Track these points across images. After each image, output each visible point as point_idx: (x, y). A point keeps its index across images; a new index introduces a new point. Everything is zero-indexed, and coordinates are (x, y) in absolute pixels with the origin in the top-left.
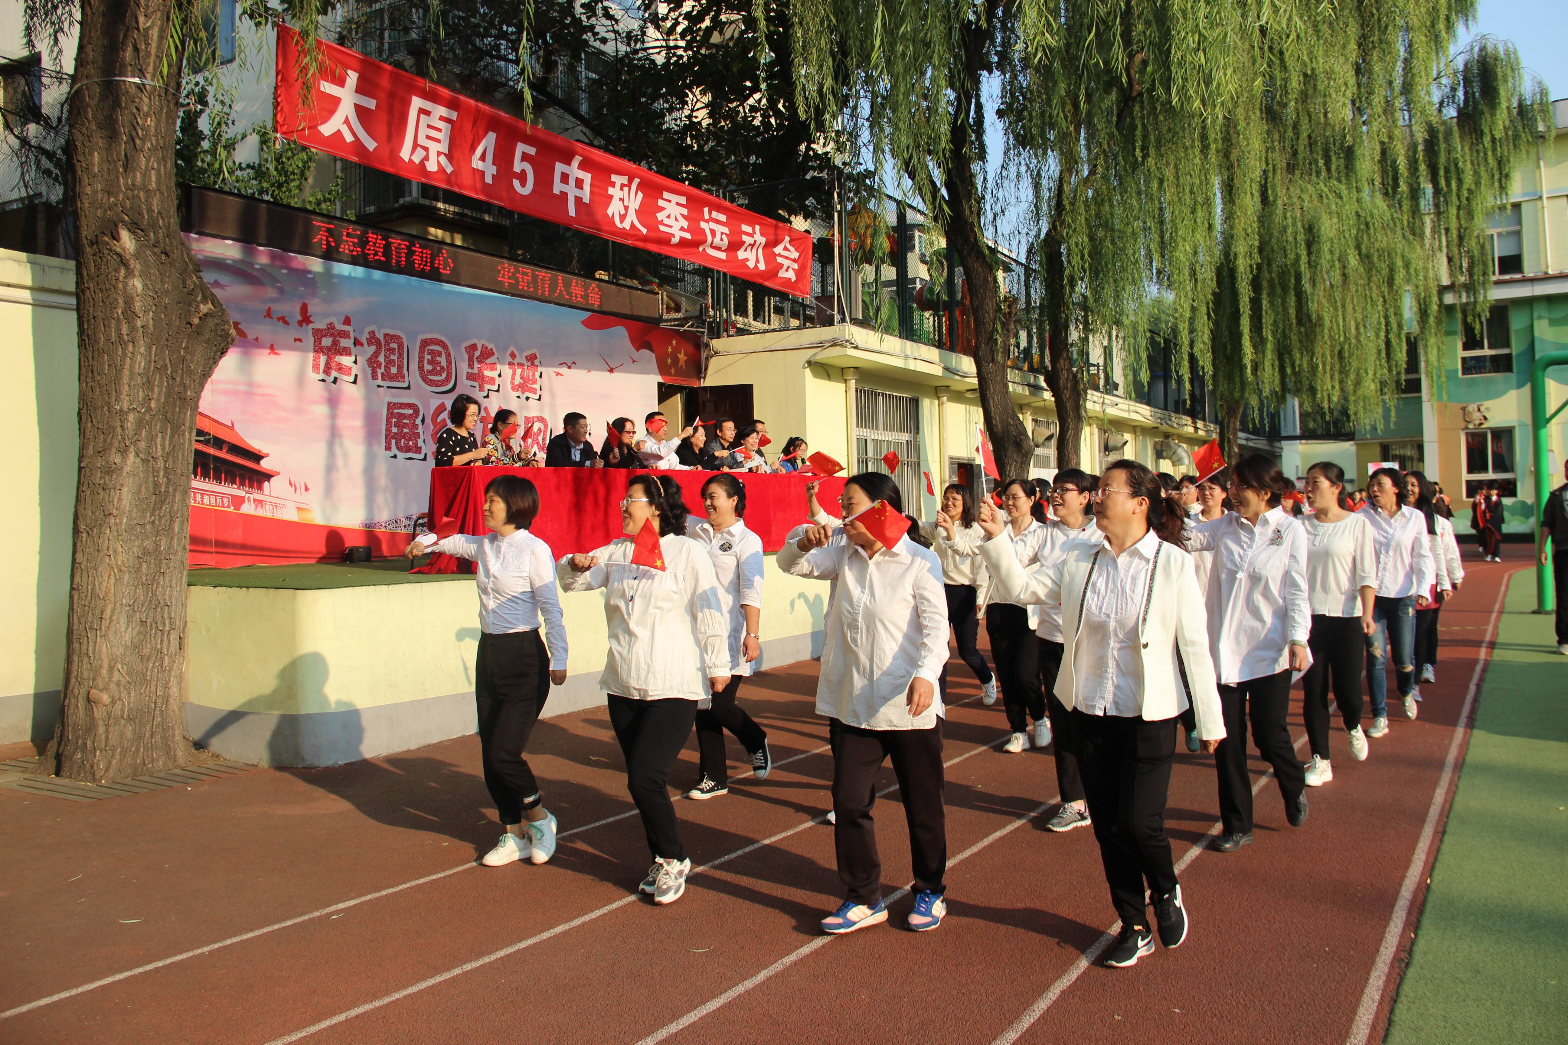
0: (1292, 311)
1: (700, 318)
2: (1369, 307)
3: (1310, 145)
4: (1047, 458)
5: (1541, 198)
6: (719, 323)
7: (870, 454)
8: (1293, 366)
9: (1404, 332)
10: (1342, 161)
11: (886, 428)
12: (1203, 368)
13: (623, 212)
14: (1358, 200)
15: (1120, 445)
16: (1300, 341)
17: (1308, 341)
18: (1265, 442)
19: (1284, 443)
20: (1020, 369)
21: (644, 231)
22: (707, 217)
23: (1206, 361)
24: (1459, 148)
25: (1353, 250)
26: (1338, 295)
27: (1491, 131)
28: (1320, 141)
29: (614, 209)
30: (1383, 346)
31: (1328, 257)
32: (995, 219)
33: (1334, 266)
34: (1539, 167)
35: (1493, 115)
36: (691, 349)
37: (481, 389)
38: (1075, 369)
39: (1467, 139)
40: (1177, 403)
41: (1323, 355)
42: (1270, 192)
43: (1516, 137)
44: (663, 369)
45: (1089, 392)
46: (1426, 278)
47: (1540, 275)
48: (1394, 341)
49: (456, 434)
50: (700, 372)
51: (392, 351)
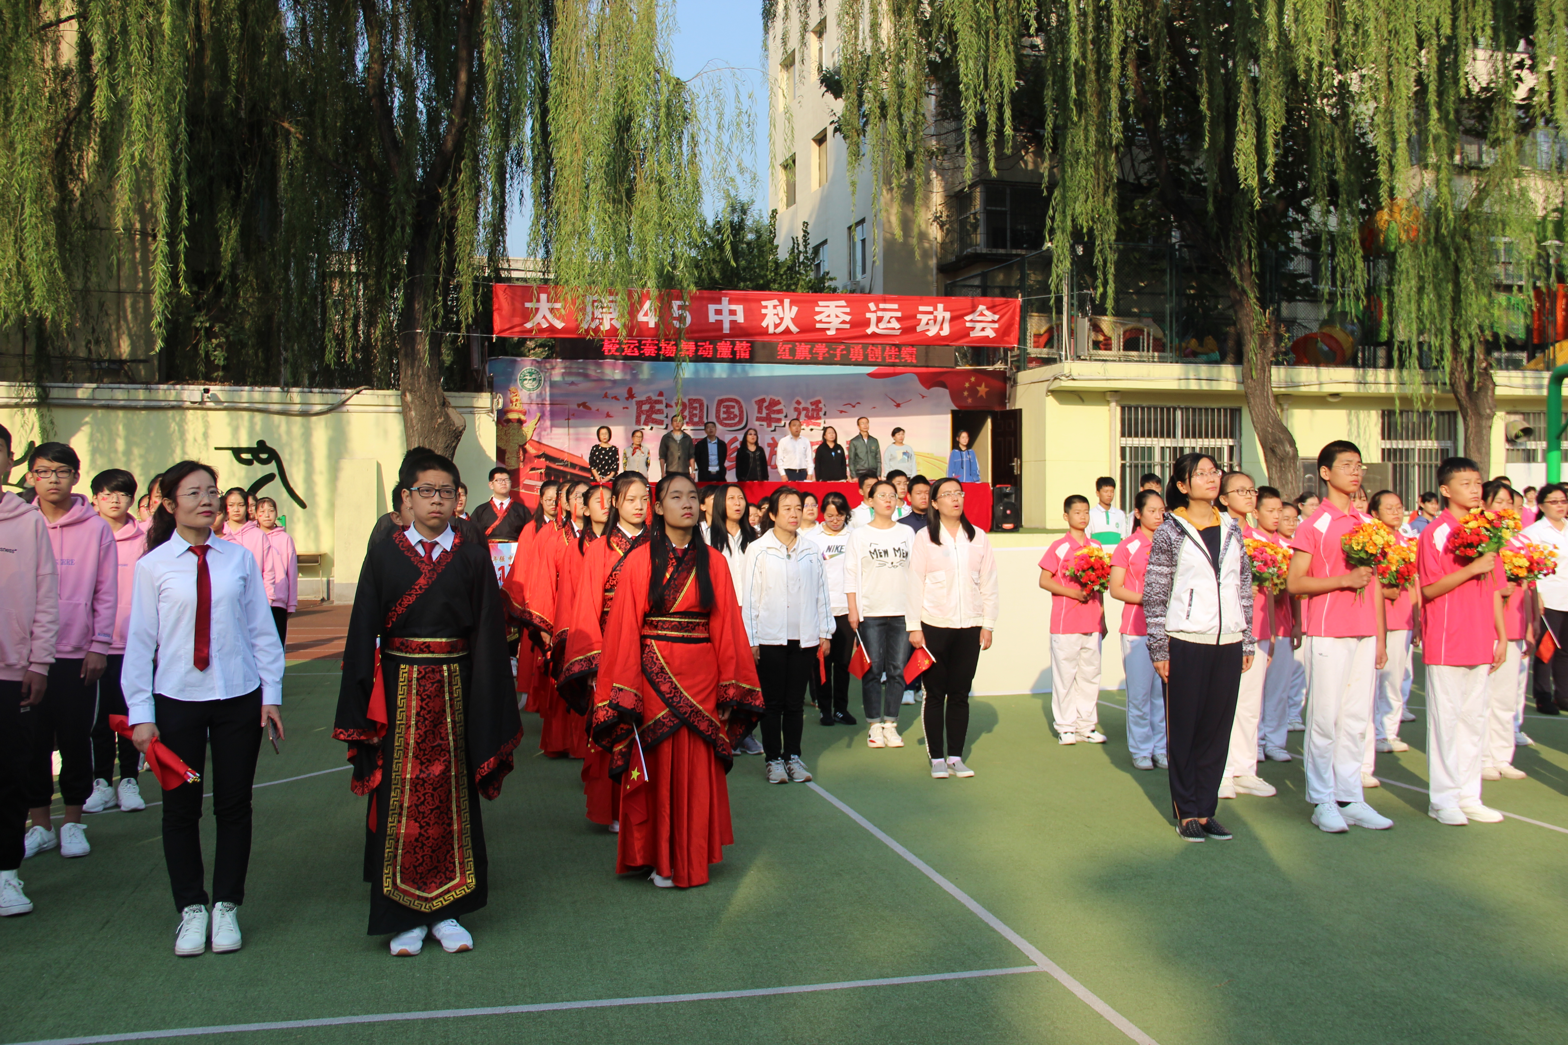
13: (778, 321)
21: (796, 331)
22: (873, 309)
29: (769, 321)
36: (994, 382)
37: (769, 426)
44: (958, 400)
50: (1005, 399)
51: (695, 408)
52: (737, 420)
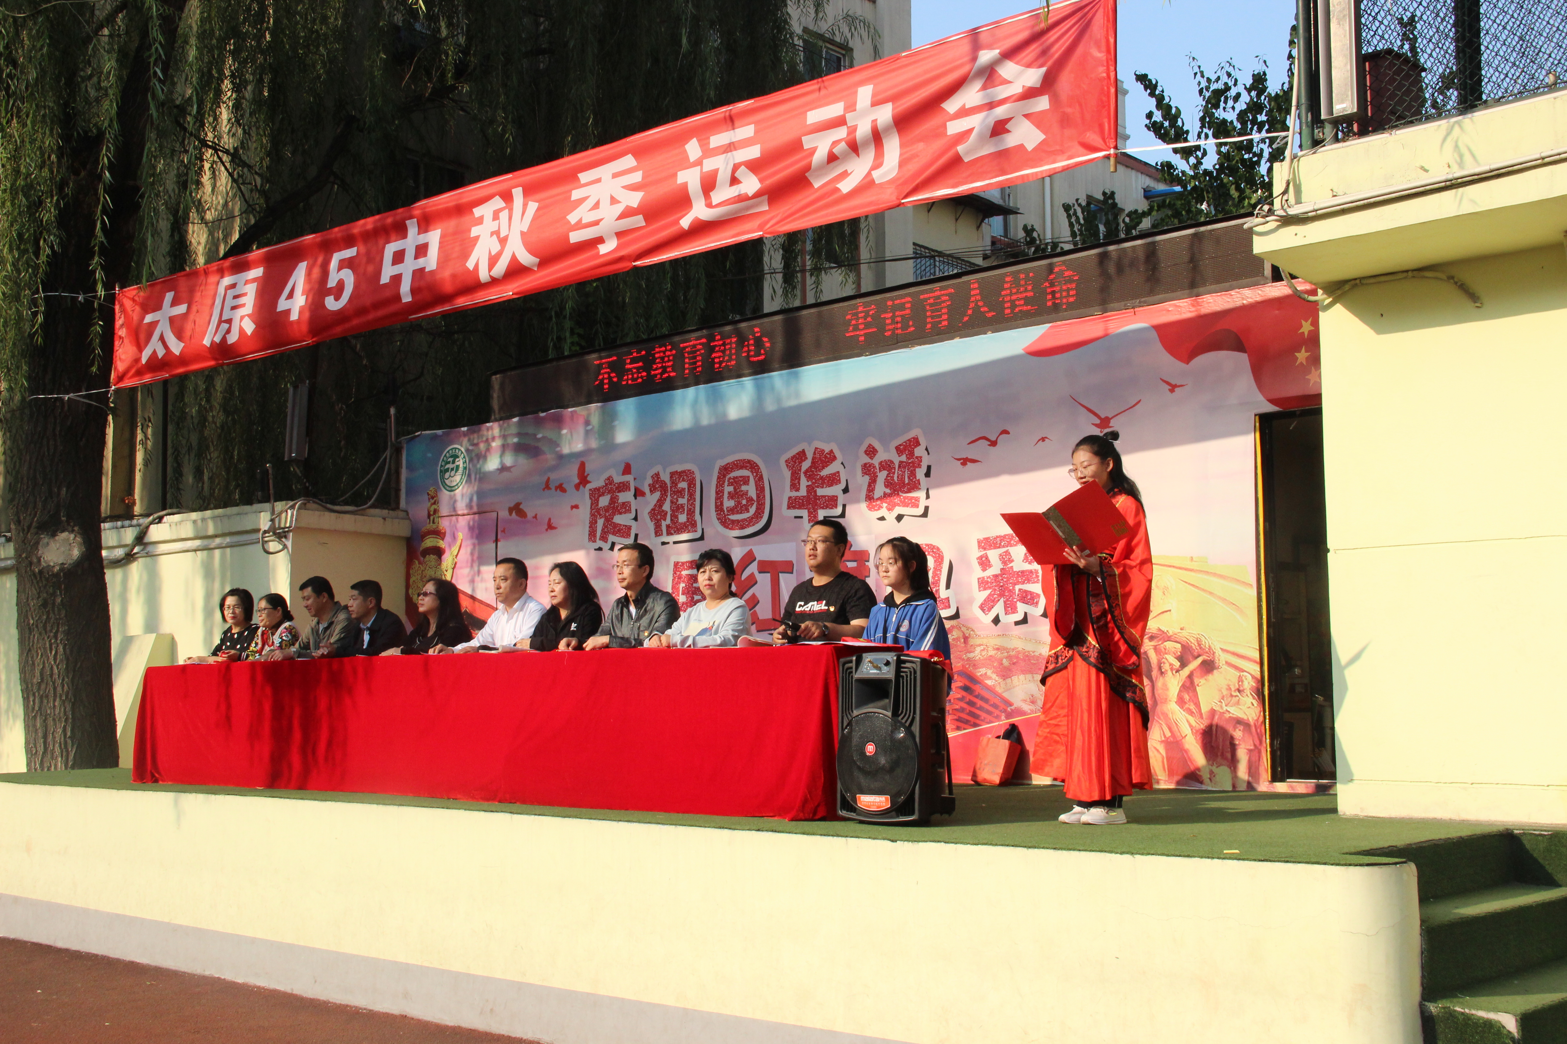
13: (496, 250)
22: (695, 156)
29: (480, 254)
51: (680, 493)
52: (753, 510)
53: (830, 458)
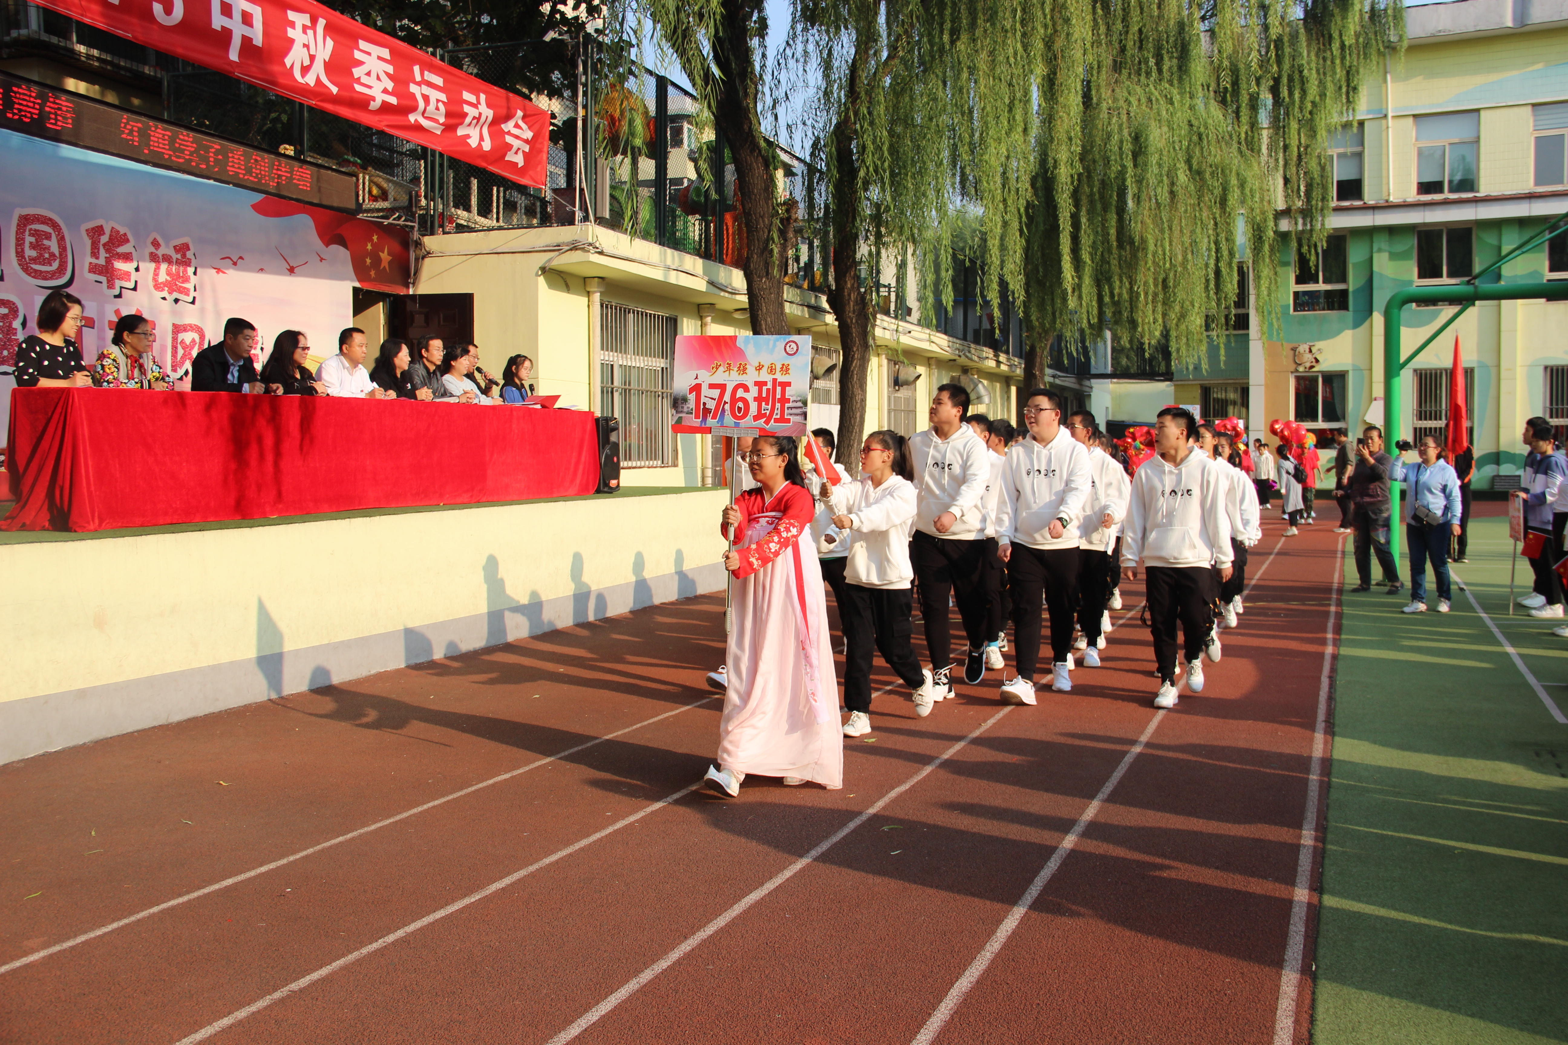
0: (1113, 232)
1: (409, 209)
2: (1198, 230)
3: (1141, 41)
4: (828, 392)
5: (1386, 116)
6: (433, 216)
7: (616, 383)
8: (1112, 295)
9: (1235, 261)
10: (1175, 61)
11: (637, 353)
12: (1013, 293)
13: (307, 62)
14: (1192, 108)
15: (912, 379)
16: (1120, 267)
17: (1130, 266)
18: (1073, 380)
19: (1094, 382)
20: (800, 287)
21: (335, 90)
22: (418, 78)
23: (1017, 284)
24: (1305, 54)
25: (1183, 165)
26: (1165, 216)
27: (1341, 35)
28: (1152, 36)
29: (295, 58)
30: (1212, 276)
31: (1156, 170)
32: (774, 107)
33: (1162, 181)
34: (1385, 81)
35: (1344, 18)
36: (397, 247)
37: (111, 286)
38: (863, 290)
39: (1314, 43)
40: (976, 333)
41: (1145, 283)
42: (1093, 92)
43: (1366, 45)
44: (360, 271)
45: (878, 316)
46: (1262, 200)
47: (1382, 203)
48: (1224, 270)
49: (43, 343)
50: (409, 276)
52: (56, 265)
53: (124, 240)
